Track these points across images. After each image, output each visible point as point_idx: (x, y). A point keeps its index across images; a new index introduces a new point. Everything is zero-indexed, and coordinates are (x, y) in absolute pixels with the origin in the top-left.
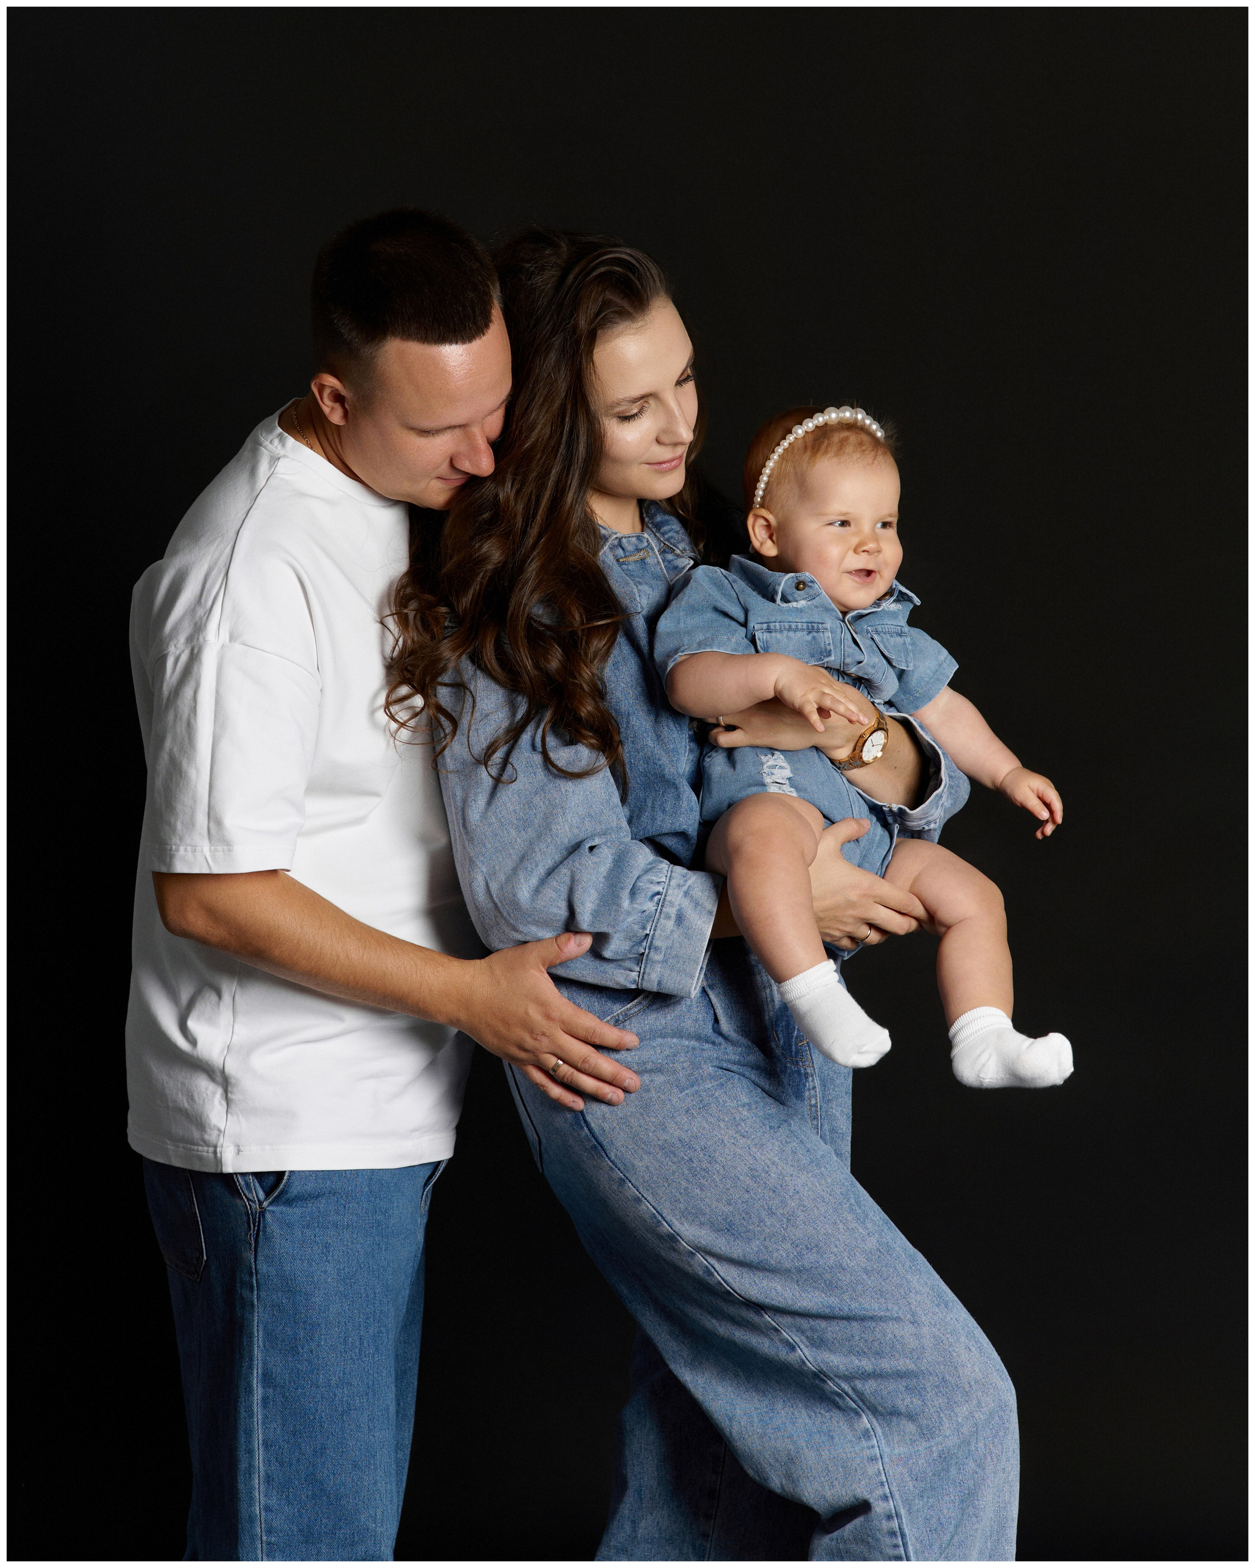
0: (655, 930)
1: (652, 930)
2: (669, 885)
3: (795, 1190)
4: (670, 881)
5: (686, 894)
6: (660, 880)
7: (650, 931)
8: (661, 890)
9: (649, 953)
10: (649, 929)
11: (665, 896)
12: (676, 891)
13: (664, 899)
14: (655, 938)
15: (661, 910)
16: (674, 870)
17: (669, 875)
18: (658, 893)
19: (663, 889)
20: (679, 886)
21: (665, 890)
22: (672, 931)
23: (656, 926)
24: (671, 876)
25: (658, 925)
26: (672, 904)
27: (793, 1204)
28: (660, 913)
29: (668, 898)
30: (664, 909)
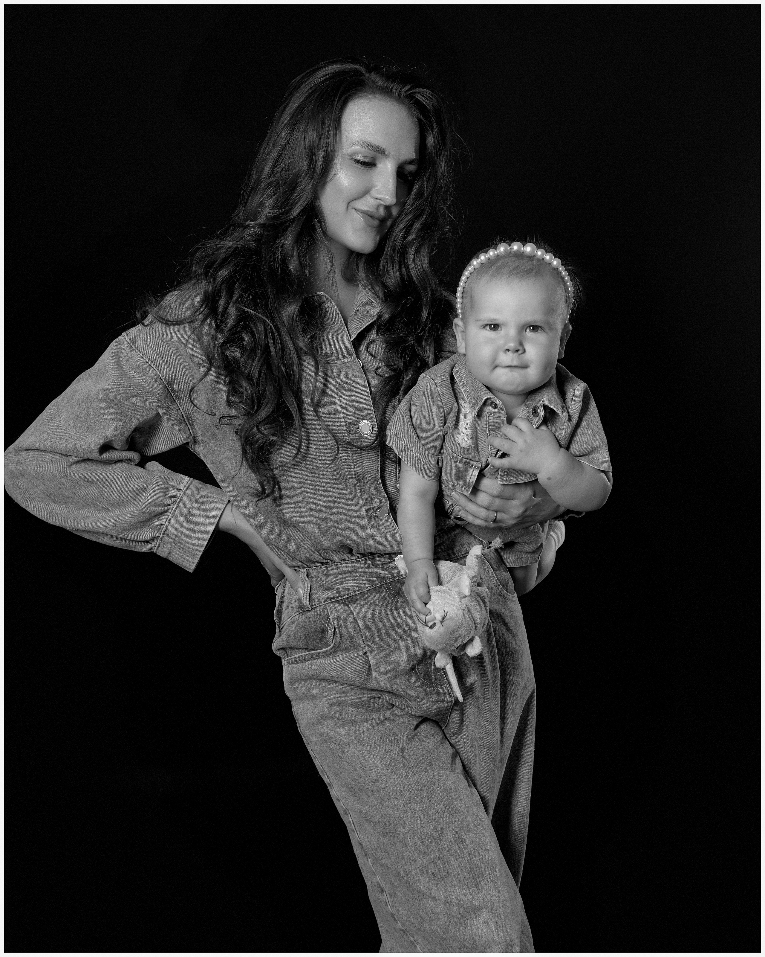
0: (169, 522)
1: (167, 522)
2: (185, 493)
3: (386, 785)
4: (187, 490)
5: (196, 501)
6: (179, 488)
7: (166, 522)
8: (178, 495)
9: (163, 537)
10: (165, 520)
11: (181, 500)
12: (189, 498)
13: (180, 502)
14: (168, 528)
15: (176, 509)
16: (193, 483)
17: (187, 485)
18: (175, 496)
19: (180, 494)
20: (192, 495)
21: (181, 495)
22: (182, 525)
23: (170, 520)
24: (188, 487)
25: (172, 520)
26: (184, 507)
27: (383, 794)
28: (175, 511)
29: (182, 502)
30: (178, 509)
